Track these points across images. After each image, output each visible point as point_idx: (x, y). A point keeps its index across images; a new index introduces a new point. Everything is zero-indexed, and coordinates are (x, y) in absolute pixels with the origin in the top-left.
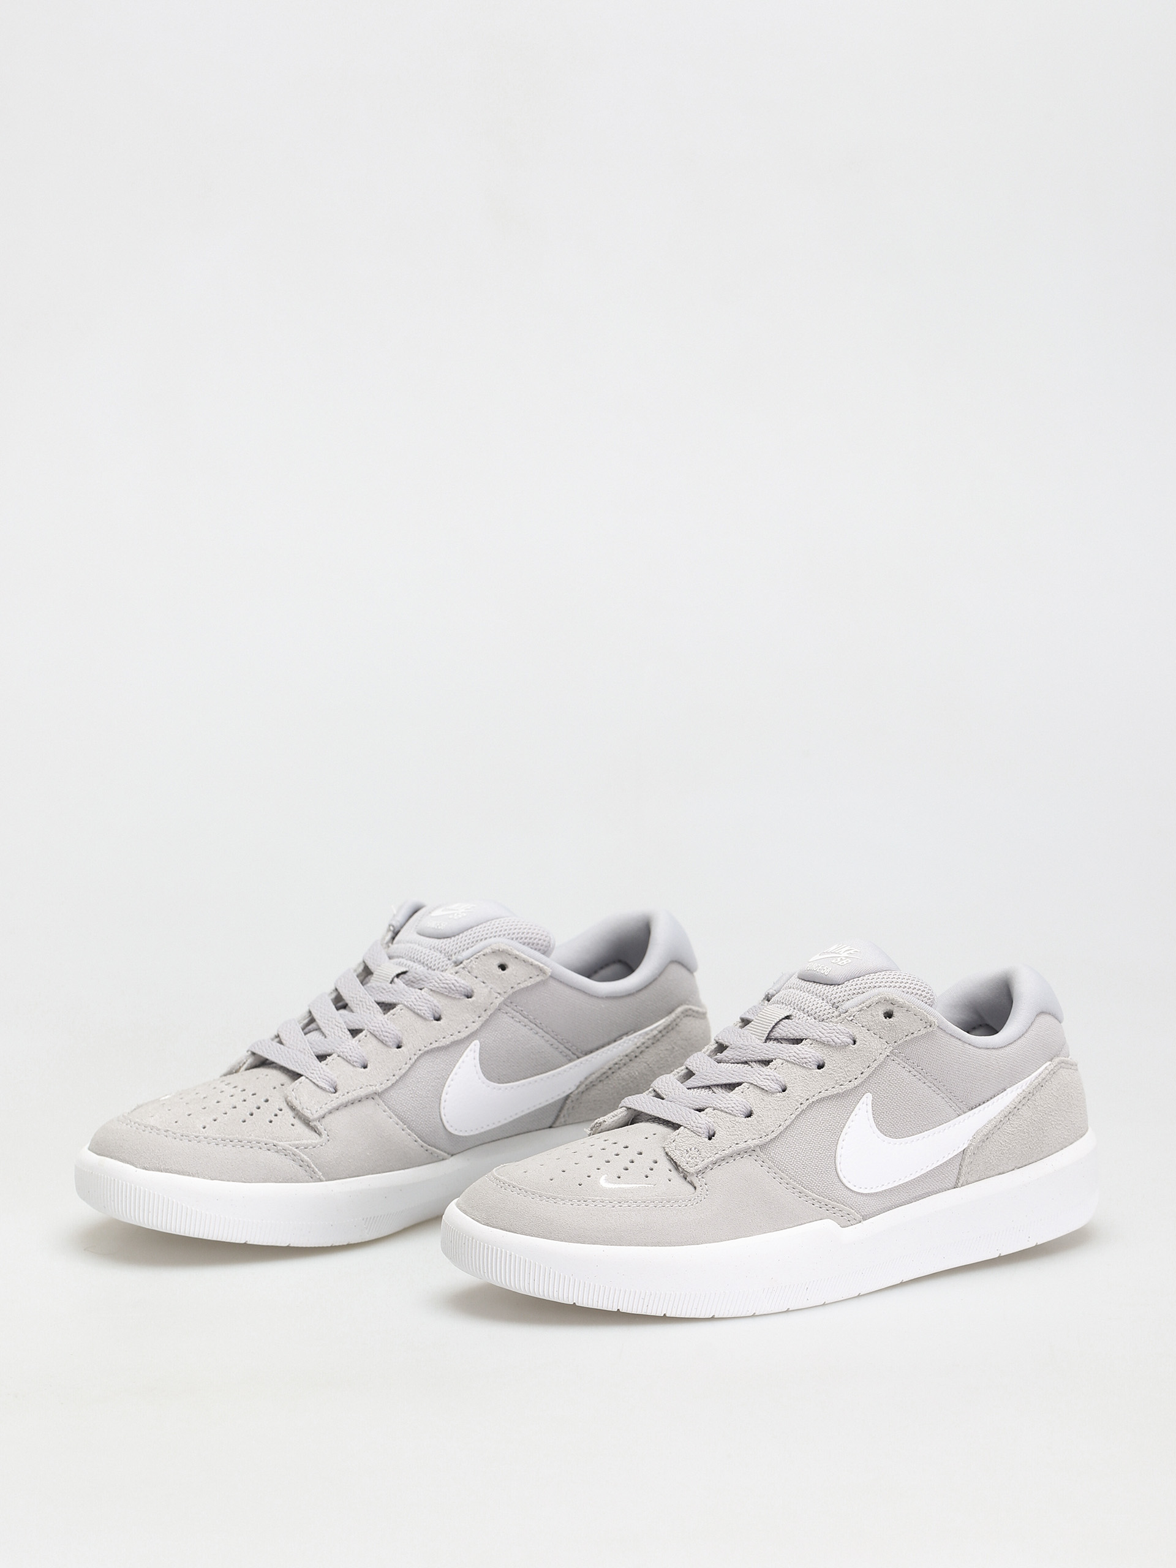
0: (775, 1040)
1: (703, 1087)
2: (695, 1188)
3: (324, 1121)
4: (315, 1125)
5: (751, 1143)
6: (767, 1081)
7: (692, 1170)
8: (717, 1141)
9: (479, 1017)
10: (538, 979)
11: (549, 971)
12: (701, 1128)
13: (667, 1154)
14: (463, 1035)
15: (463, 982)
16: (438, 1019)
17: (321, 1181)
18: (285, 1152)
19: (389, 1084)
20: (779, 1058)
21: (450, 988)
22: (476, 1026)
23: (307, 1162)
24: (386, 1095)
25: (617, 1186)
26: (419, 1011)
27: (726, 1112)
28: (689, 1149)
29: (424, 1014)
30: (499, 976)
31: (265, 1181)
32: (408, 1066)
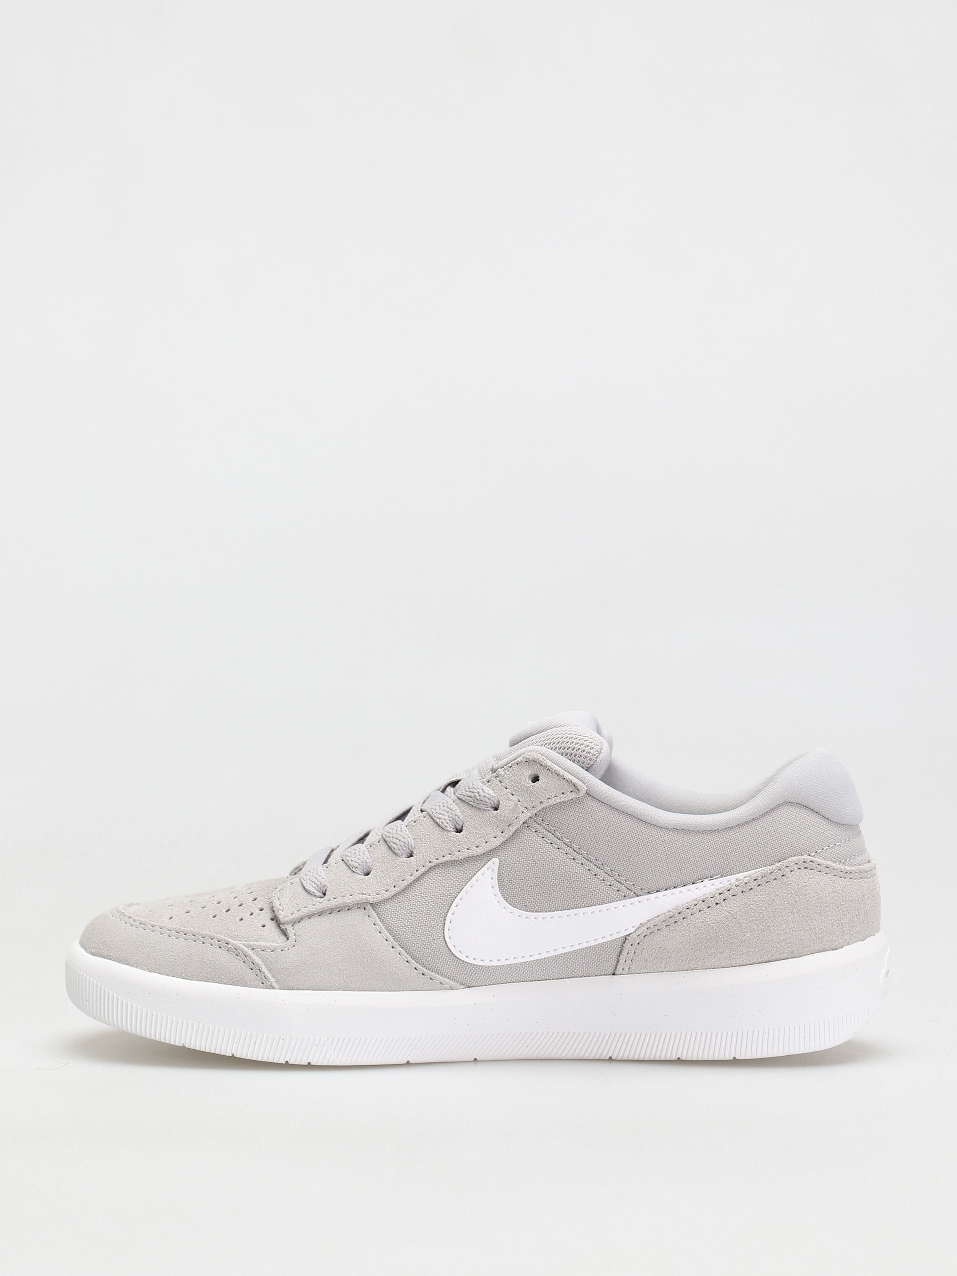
3: (297, 926)
4: (286, 929)
9: (502, 832)
10: (573, 795)
11: (583, 788)
14: (480, 851)
15: (491, 792)
16: (459, 831)
17: (273, 988)
18: (237, 952)
19: (387, 895)
21: (475, 796)
22: (497, 842)
23: (258, 965)
24: (383, 907)
26: (438, 819)
29: (442, 823)
30: (528, 788)
31: (207, 980)
32: (413, 878)
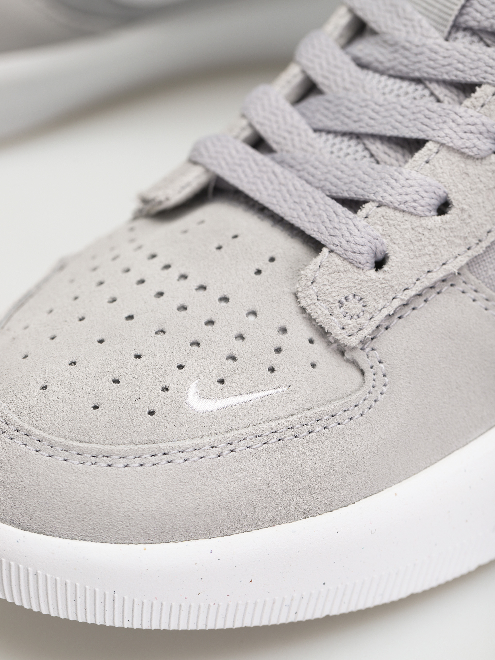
0: (466, 29)
1: (344, 134)
2: (362, 372)
5: (452, 267)
6: (471, 136)
7: (354, 341)
8: (394, 274)
12: (361, 253)
13: (303, 310)
20: (488, 83)
25: (221, 404)
27: (404, 211)
28: (343, 300)
